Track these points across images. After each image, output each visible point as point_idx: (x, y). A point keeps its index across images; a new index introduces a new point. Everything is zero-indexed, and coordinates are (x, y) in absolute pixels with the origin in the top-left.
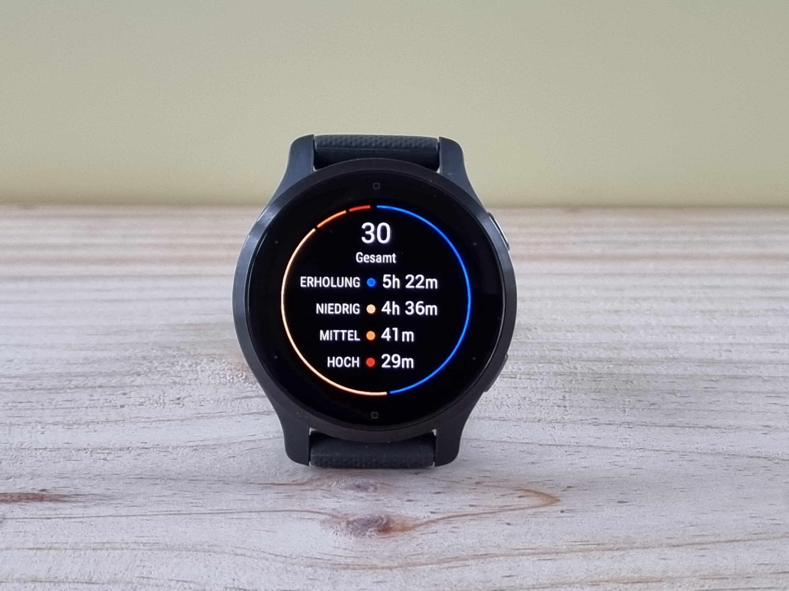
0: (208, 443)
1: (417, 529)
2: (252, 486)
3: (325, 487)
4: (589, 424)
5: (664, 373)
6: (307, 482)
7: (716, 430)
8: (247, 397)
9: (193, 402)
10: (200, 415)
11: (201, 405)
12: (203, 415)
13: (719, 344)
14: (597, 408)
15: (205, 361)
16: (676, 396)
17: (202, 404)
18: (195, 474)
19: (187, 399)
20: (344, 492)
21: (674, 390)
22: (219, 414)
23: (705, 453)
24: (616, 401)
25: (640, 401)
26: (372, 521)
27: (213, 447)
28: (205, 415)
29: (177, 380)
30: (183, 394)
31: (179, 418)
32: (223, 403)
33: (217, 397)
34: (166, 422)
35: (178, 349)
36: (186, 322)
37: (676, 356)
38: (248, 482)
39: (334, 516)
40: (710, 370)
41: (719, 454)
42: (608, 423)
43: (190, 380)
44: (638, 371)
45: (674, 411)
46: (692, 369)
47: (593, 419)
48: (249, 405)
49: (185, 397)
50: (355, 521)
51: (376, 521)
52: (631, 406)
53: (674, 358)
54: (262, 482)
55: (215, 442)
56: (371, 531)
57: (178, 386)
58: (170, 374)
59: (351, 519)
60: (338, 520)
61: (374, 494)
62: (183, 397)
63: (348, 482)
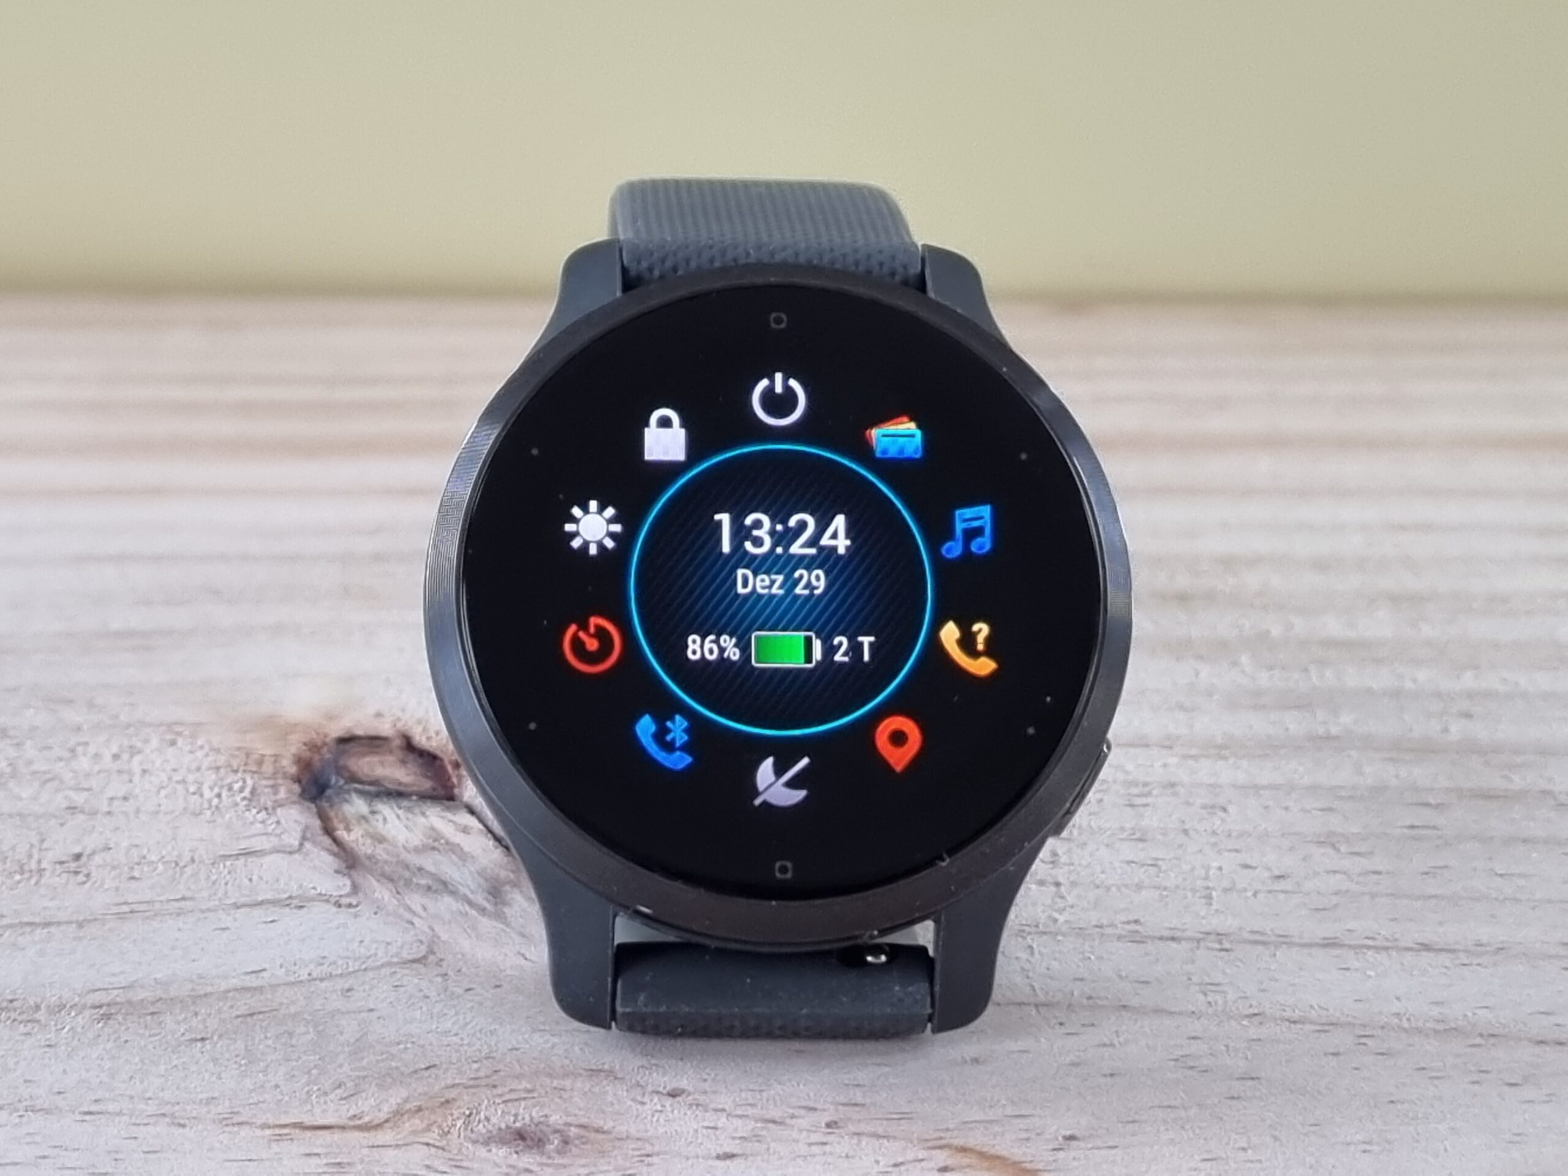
0: (141, 995)
2: (244, 1131)
3: (432, 1137)
4: (1119, 938)
5: (1306, 780)
6: (387, 1121)
7: (1445, 959)
8: (249, 853)
9: (114, 868)
10: (126, 908)
11: (133, 878)
12: (135, 907)
13: (1438, 695)
14: (1139, 887)
15: (155, 742)
16: (1338, 851)
17: (136, 874)
18: (99, 1094)
19: (98, 859)
20: (482, 1151)
21: (1332, 834)
22: (176, 904)
23: (1419, 1031)
24: (1186, 867)
25: (1247, 867)
27: (152, 1010)
28: (142, 907)
29: (79, 798)
30: (90, 843)
31: (74, 918)
32: (189, 870)
33: (175, 853)
34: (38, 931)
35: (91, 705)
36: (116, 625)
37: (1334, 730)
38: (237, 1119)
40: (1420, 773)
41: (1456, 1031)
42: (1166, 933)
43: (112, 799)
44: (1241, 778)
45: (1335, 900)
46: (1376, 771)
47: (1129, 923)
48: (255, 878)
49: (94, 853)
52: (1226, 884)
53: (1329, 738)
54: (271, 1121)
55: (159, 993)
57: (81, 817)
58: (62, 782)
61: (559, 1160)
62: (88, 851)
63: (494, 1120)
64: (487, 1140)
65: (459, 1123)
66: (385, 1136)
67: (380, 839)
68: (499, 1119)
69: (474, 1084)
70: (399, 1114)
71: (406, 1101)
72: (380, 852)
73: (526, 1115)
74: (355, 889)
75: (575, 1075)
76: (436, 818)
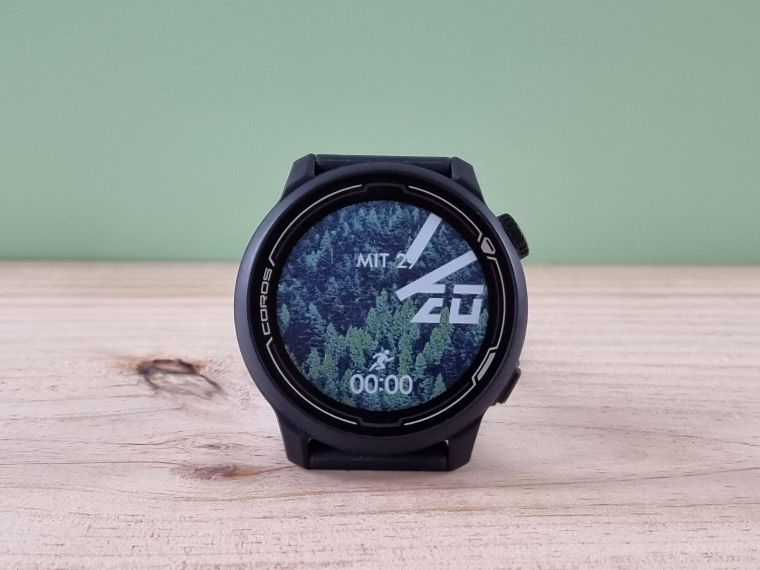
0: (75, 416)
1: (260, 474)
2: (111, 445)
3: (179, 446)
6: (162, 443)
8: (118, 386)
9: (67, 389)
15: (84, 361)
17: (75, 390)
18: (58, 437)
19: (61, 387)
20: (197, 449)
26: (219, 469)
27: (79, 419)
30: (59, 383)
31: (51, 399)
32: (95, 389)
33: (90, 385)
34: (38, 402)
39: (183, 466)
40: (560, 369)
43: (67, 374)
45: (521, 396)
46: (543, 368)
48: (120, 391)
49: (60, 385)
50: (203, 469)
51: (223, 469)
54: (121, 443)
55: (82, 416)
56: (217, 476)
57: (55, 378)
58: (49, 370)
59: (199, 467)
60: (187, 468)
61: (225, 451)
62: (57, 385)
63: (202, 443)
64: (199, 447)
65: (190, 443)
67: (167, 382)
68: (204, 442)
69: (196, 435)
70: (168, 442)
71: (170, 439)
72: (167, 385)
73: (214, 442)
74: (157, 393)
75: (233, 433)
76: (189, 378)
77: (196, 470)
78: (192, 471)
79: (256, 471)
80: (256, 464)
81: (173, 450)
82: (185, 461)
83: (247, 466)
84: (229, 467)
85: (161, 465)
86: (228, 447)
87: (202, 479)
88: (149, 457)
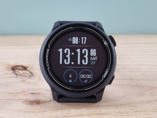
64: (29, 94)
65: (26, 93)
66: (20, 94)
67: (19, 73)
68: (30, 92)
69: (28, 90)
70: (20, 92)
73: (33, 92)
74: (17, 76)
75: (37, 89)
76: (25, 71)
77: (29, 102)
78: (28, 102)
79: (45, 102)
80: (44, 99)
81: (22, 95)
82: (26, 99)
83: (42, 100)
84: (37, 100)
85: (20, 100)
86: (36, 94)
87: (31, 105)
88: (16, 98)
